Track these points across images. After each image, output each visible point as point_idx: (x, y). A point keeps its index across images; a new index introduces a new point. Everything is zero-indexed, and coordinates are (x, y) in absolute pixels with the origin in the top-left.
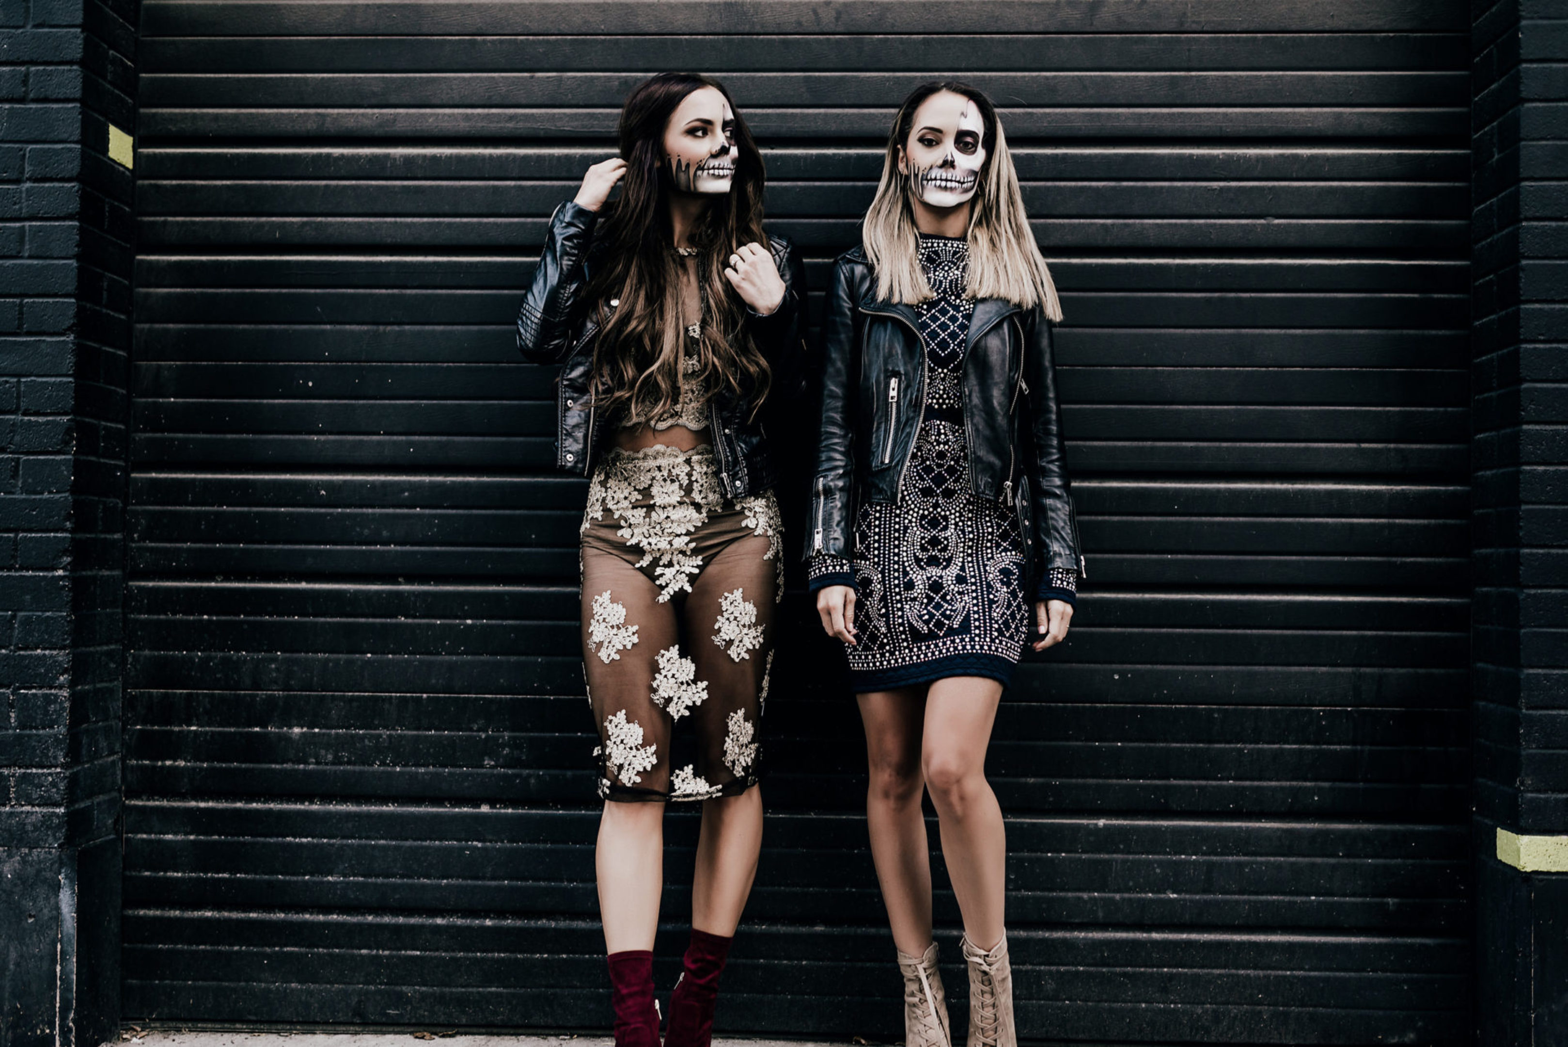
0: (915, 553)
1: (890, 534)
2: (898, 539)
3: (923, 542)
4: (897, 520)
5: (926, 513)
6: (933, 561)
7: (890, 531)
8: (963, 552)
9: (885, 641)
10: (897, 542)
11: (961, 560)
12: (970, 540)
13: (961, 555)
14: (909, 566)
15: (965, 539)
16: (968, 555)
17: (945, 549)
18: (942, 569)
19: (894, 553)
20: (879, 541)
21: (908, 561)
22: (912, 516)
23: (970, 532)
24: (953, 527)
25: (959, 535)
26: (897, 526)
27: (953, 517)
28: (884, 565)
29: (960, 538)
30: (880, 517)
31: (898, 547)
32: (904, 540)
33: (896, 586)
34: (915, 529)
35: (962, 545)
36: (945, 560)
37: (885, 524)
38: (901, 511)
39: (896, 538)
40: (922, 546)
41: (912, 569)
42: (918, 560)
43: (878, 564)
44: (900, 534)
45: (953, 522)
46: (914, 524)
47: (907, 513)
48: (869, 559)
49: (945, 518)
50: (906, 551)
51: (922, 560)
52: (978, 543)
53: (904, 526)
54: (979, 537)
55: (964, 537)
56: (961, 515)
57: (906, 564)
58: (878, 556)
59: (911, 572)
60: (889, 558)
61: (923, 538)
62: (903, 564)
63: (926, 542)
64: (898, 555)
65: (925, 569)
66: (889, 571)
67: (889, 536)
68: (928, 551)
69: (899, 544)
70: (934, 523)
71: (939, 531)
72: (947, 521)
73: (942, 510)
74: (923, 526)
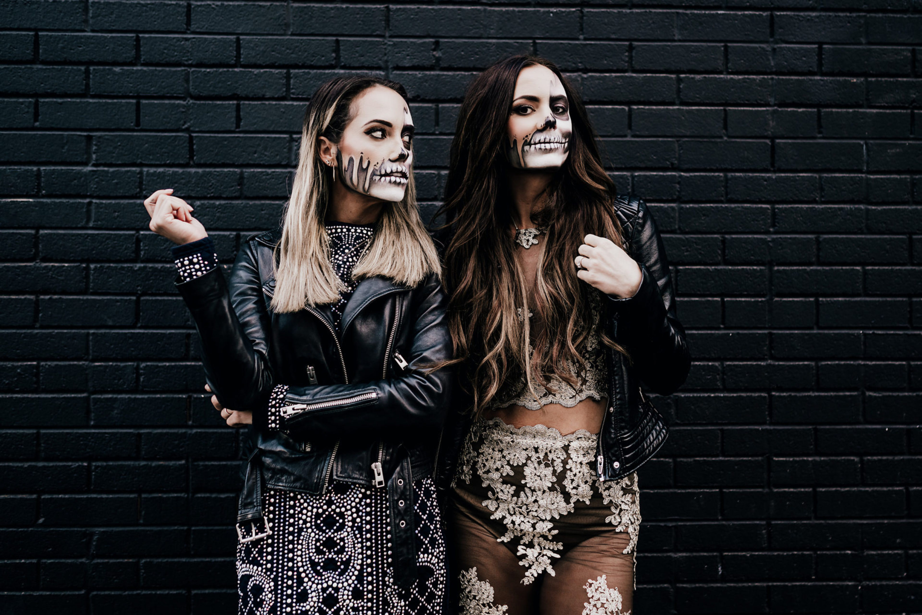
0: (310, 558)
1: (284, 537)
2: (292, 542)
3: (318, 544)
4: (292, 521)
6: (330, 565)
7: (284, 534)
8: (362, 554)
10: (290, 546)
11: (360, 561)
13: (360, 556)
14: (304, 572)
15: (362, 539)
17: (342, 550)
18: (340, 575)
19: (288, 558)
20: (272, 545)
21: (302, 566)
22: (306, 515)
24: (350, 524)
25: (355, 535)
26: (291, 529)
27: (349, 513)
28: (277, 571)
29: (357, 539)
31: (291, 551)
33: (288, 596)
34: (310, 530)
35: (359, 546)
36: (342, 563)
38: (295, 511)
39: (289, 542)
40: (317, 548)
42: (314, 565)
43: (271, 570)
44: (294, 537)
45: (350, 518)
46: (308, 525)
47: (301, 512)
48: (261, 565)
49: (342, 515)
50: (301, 555)
51: (318, 564)
52: (376, 544)
53: (298, 528)
54: (376, 536)
55: (361, 537)
56: (357, 512)
57: (301, 570)
58: (271, 562)
60: (282, 564)
61: (318, 540)
62: (298, 570)
63: (321, 545)
65: (321, 575)
66: (283, 579)
67: (283, 539)
68: (324, 553)
69: (294, 548)
70: (330, 522)
71: (336, 531)
72: (344, 519)
73: (337, 507)
74: (318, 526)
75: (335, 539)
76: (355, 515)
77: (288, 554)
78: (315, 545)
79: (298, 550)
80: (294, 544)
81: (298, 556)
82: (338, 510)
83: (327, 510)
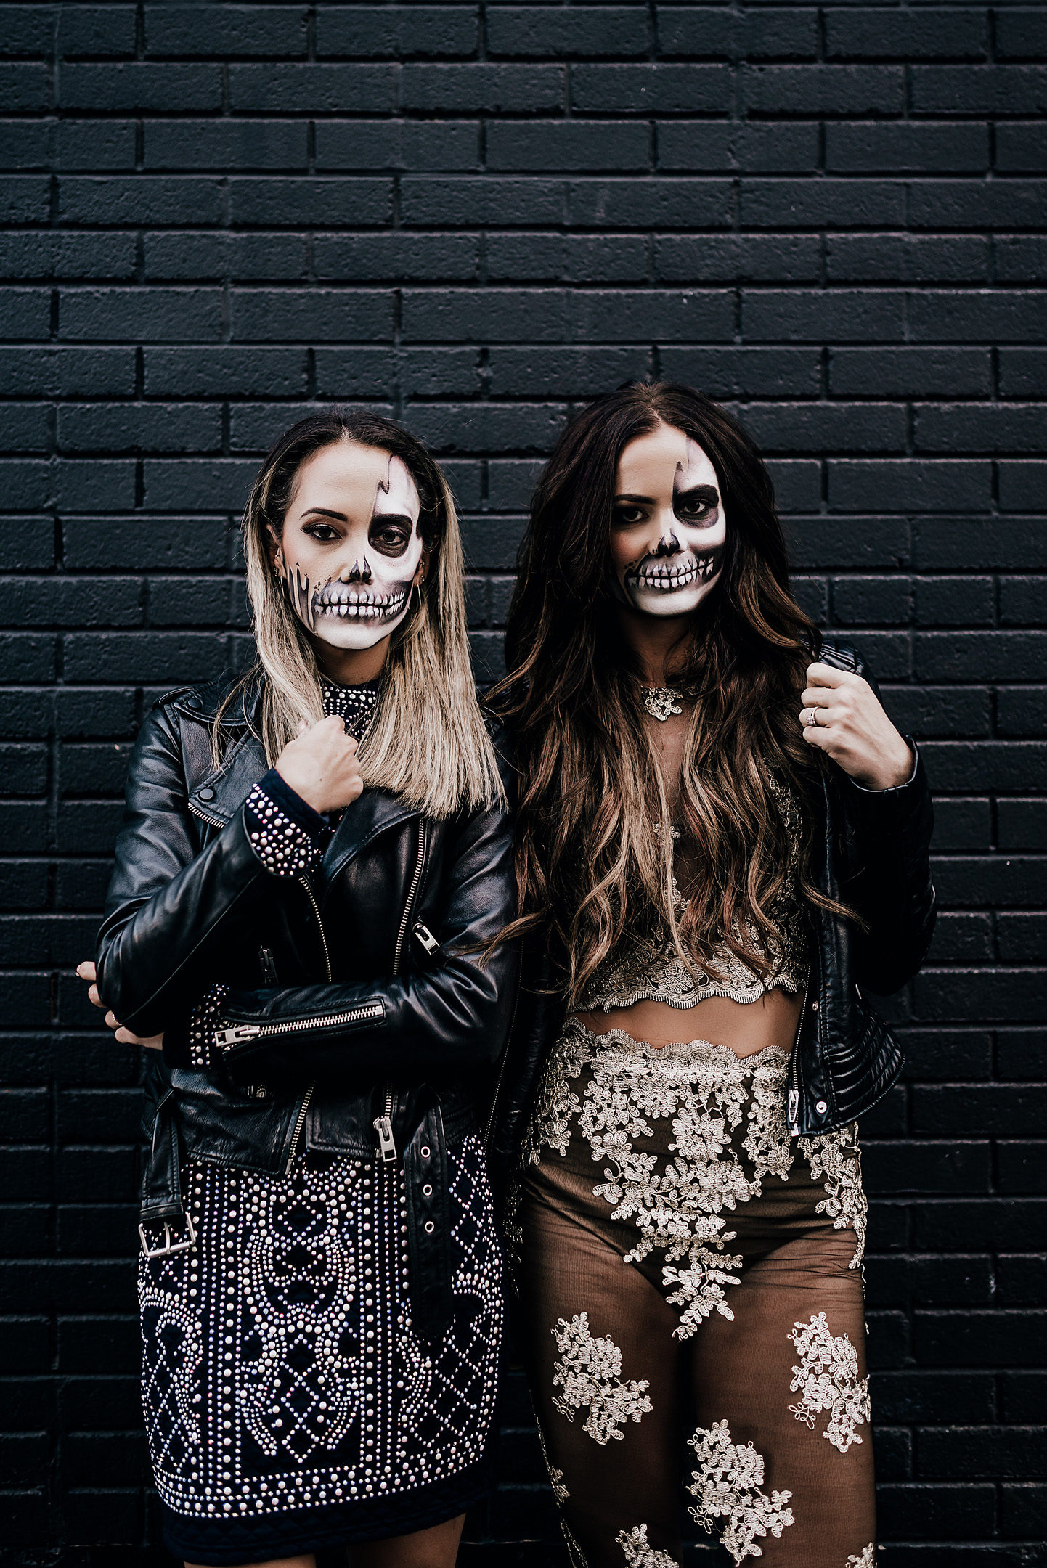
0: (265, 1279)
1: (219, 1243)
3: (278, 1257)
4: (233, 1214)
5: (283, 1199)
6: (301, 1293)
7: (219, 1236)
8: (356, 1273)
9: (193, 1460)
10: (231, 1259)
11: (352, 1287)
12: (366, 1250)
13: (353, 1278)
14: (256, 1303)
15: (357, 1249)
16: (366, 1280)
17: (320, 1270)
18: (317, 1311)
19: (226, 1278)
21: (253, 1294)
22: (258, 1204)
23: (367, 1235)
24: (336, 1222)
25: (344, 1242)
26: (231, 1229)
27: (334, 1202)
29: (347, 1248)
30: (202, 1209)
31: (233, 1267)
32: (243, 1256)
33: (228, 1348)
34: (264, 1232)
35: (352, 1260)
36: (322, 1288)
37: (210, 1224)
38: (239, 1196)
39: (231, 1252)
40: (276, 1264)
41: (260, 1311)
42: (272, 1291)
43: (196, 1300)
44: (236, 1242)
45: (335, 1212)
46: (262, 1223)
47: (249, 1200)
48: (182, 1292)
49: (320, 1206)
50: (250, 1276)
51: (280, 1290)
52: (382, 1256)
53: (244, 1228)
54: (382, 1243)
55: (355, 1245)
56: (349, 1198)
57: (250, 1300)
58: (197, 1285)
59: (258, 1318)
60: (217, 1290)
61: (279, 1249)
62: (244, 1302)
63: (286, 1257)
64: (233, 1283)
65: (285, 1311)
66: (218, 1316)
67: (217, 1246)
68: (290, 1273)
69: (236, 1262)
70: (300, 1218)
71: (310, 1235)
72: (324, 1213)
73: (312, 1193)
74: (278, 1226)
75: (309, 1248)
76: (344, 1207)
77: (227, 1271)
78: (274, 1258)
79: (244, 1266)
80: (236, 1257)
81: (244, 1276)
82: (314, 1198)
83: (294, 1198)
